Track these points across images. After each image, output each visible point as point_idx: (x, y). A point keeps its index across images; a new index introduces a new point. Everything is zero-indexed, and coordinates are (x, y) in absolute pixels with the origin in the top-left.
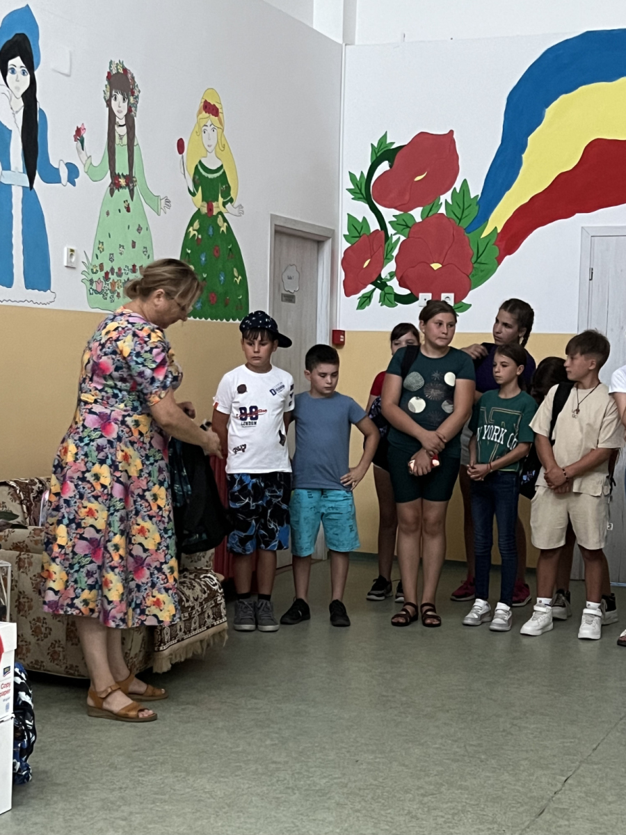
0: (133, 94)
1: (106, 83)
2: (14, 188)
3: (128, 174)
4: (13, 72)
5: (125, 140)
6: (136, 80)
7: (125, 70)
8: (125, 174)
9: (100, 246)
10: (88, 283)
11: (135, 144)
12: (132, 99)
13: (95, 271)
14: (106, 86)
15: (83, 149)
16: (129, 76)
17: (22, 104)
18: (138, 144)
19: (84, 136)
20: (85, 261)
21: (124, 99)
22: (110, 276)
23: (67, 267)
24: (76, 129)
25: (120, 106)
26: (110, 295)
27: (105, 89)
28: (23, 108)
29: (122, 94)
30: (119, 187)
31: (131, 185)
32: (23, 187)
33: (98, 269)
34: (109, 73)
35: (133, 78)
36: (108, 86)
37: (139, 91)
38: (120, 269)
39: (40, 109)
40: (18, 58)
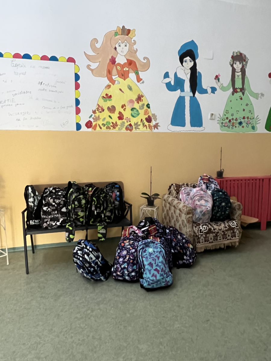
0: (245, 61)
1: (231, 59)
2: (186, 97)
3: (242, 87)
4: (186, 61)
5: (240, 77)
6: (246, 56)
7: (241, 54)
8: (240, 88)
9: (227, 111)
10: (221, 124)
11: (246, 77)
12: (244, 63)
13: (224, 119)
14: (231, 60)
15: (219, 82)
16: (243, 56)
17: (190, 71)
18: (247, 77)
19: (219, 77)
20: (219, 117)
21: (240, 64)
22: (232, 121)
23: (210, 119)
24: (215, 76)
25: (238, 66)
26: (231, 126)
27: (230, 61)
28: (190, 73)
29: (239, 62)
30: (237, 92)
31: (243, 91)
32: (190, 97)
33: (226, 119)
34: (232, 56)
35: (245, 56)
36: (232, 60)
37: (248, 60)
38: (236, 119)
39: (198, 72)
40: (188, 57)
